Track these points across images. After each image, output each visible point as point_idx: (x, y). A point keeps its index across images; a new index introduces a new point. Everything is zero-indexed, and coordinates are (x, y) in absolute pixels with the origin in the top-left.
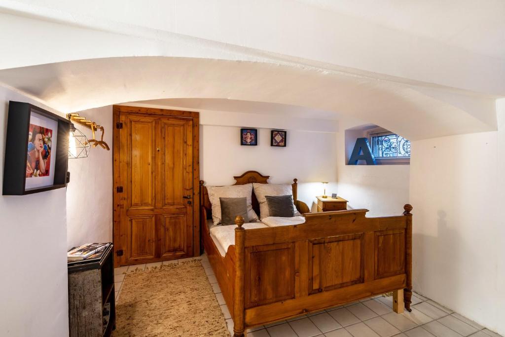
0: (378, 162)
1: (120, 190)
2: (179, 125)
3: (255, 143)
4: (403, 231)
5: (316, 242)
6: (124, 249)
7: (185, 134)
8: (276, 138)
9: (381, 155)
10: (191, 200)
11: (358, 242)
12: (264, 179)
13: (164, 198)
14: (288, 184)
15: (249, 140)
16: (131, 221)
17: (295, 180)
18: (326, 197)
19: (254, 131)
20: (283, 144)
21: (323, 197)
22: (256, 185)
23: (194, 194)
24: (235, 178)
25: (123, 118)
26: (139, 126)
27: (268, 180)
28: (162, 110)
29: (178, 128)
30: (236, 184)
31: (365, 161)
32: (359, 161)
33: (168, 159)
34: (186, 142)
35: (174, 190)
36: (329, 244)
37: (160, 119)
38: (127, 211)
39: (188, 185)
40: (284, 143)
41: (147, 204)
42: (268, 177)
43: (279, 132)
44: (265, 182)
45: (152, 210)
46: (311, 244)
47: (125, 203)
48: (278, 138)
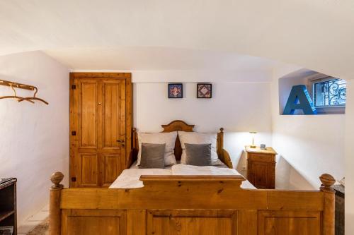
0: (320, 111)
1: (74, 133)
2: (116, 84)
3: (181, 96)
4: (318, 216)
5: (158, 213)
6: (77, 177)
7: (120, 91)
8: (202, 91)
9: (327, 104)
10: (124, 143)
11: (228, 222)
12: (189, 128)
13: (105, 141)
14: (213, 133)
15: (175, 94)
16: (82, 156)
17: (222, 129)
18: (254, 147)
19: (180, 85)
20: (209, 96)
21: (251, 147)
22: (180, 133)
23: (126, 138)
24: (163, 126)
25: (76, 81)
26: (87, 86)
27: (193, 129)
28: (103, 73)
29: (114, 87)
30: (164, 132)
31: (302, 111)
32: (296, 111)
33: (107, 111)
34: (120, 97)
35: (111, 135)
36: (178, 219)
37: (101, 80)
38: (79, 149)
39: (123, 131)
40: (209, 94)
41: (92, 145)
42: (193, 126)
43: (204, 84)
44: (191, 131)
45: (95, 149)
46: (150, 216)
47: (77, 143)
48: (204, 91)
